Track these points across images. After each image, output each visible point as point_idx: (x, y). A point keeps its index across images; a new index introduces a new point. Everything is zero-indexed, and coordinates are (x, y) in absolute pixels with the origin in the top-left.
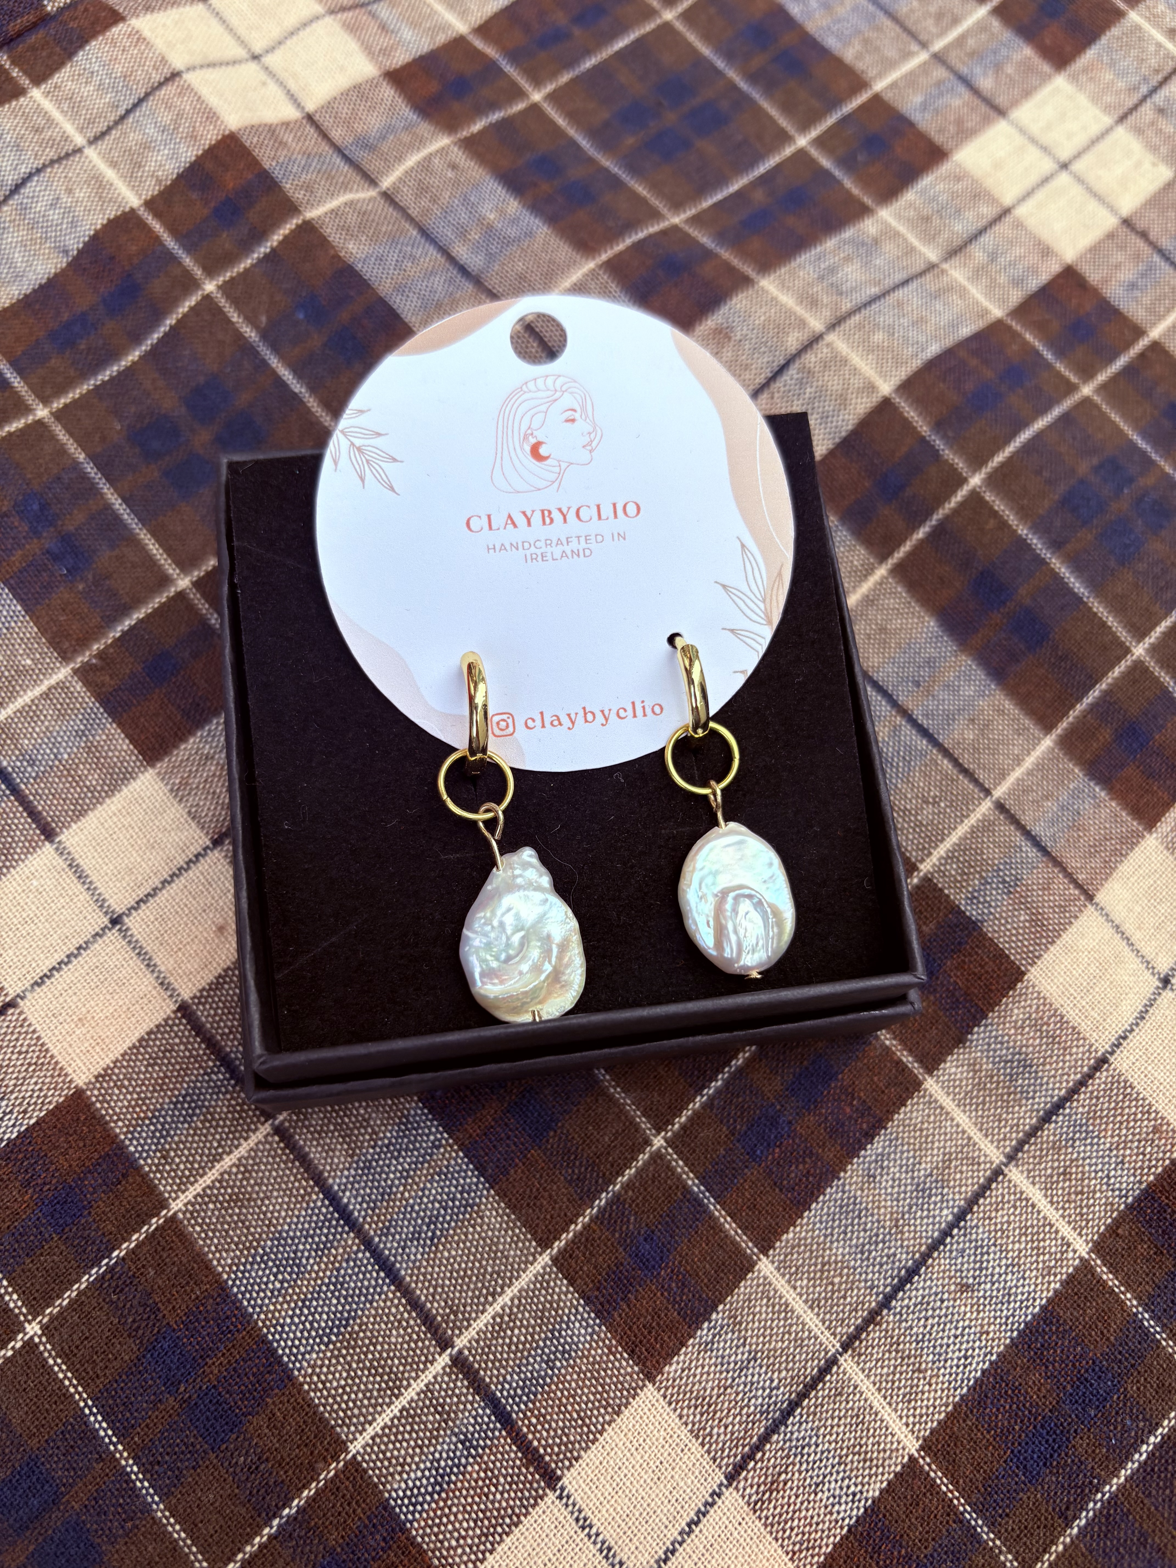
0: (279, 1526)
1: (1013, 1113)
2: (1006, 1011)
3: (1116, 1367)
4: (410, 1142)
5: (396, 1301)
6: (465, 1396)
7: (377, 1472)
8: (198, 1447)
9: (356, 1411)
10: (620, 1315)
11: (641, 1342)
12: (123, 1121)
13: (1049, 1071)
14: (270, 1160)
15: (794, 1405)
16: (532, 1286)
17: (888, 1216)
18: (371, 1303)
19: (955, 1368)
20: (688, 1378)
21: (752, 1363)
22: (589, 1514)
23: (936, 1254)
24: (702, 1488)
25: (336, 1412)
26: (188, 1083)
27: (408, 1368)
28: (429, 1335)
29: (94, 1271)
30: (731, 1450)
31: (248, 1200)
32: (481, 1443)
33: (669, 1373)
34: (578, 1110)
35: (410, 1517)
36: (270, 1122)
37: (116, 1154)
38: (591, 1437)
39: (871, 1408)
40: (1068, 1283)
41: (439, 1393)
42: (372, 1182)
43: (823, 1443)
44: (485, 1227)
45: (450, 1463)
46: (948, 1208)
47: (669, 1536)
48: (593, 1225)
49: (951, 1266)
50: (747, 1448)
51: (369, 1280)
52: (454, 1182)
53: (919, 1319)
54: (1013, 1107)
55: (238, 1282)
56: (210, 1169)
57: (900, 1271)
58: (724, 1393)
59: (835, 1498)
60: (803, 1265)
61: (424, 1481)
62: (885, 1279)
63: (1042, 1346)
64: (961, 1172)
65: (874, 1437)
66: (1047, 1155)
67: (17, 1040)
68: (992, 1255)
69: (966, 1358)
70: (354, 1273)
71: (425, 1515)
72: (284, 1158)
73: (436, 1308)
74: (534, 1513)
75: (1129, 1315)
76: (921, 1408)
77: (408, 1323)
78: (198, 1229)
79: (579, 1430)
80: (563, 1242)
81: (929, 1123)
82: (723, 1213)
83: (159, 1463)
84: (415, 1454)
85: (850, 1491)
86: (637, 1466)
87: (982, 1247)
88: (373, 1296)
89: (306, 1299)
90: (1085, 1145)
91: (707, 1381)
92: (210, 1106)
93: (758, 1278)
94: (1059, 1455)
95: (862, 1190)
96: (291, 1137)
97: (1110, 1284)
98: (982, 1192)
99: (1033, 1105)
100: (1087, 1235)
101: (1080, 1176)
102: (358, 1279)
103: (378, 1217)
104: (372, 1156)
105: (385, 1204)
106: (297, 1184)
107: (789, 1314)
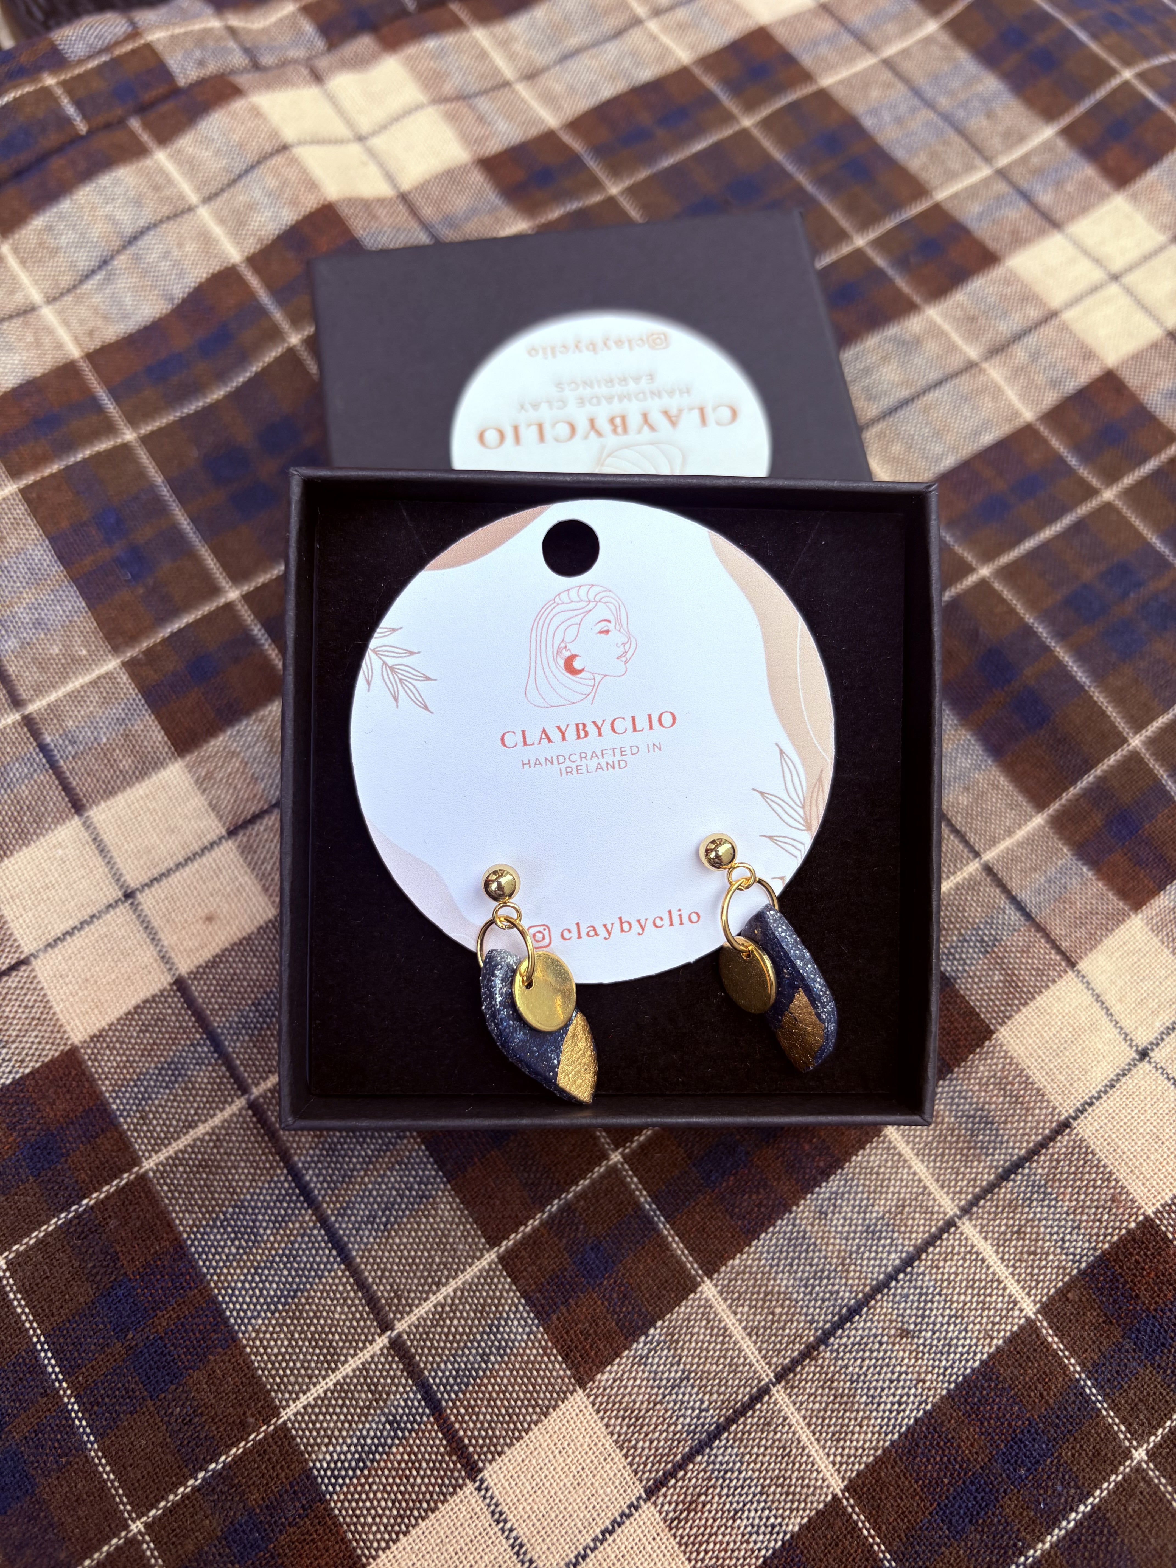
0: (204, 1479)
1: (971, 1168)
2: (972, 1065)
3: (1052, 1431)
5: (344, 1280)
6: (399, 1378)
7: (305, 1440)
8: (138, 1393)
9: (292, 1379)
10: (558, 1319)
11: (576, 1347)
12: (110, 1080)
13: (1011, 1130)
14: (242, 1132)
15: (721, 1429)
16: (476, 1281)
17: (836, 1254)
18: (320, 1279)
19: (887, 1413)
20: (619, 1389)
21: (685, 1382)
22: (506, 1509)
23: (879, 1297)
24: (620, 1499)
25: (274, 1377)
26: (174, 1052)
27: (347, 1344)
28: (371, 1316)
29: (63, 1215)
30: (653, 1465)
31: (217, 1167)
32: (409, 1426)
33: (600, 1381)
35: (331, 1488)
36: (246, 1096)
37: (98, 1110)
38: (517, 1434)
39: (799, 1442)
40: (1011, 1342)
41: (374, 1372)
42: (335, 1164)
43: (746, 1470)
44: (438, 1219)
45: (376, 1441)
46: (896, 1252)
47: (582, 1541)
48: (542, 1229)
49: (893, 1309)
50: (670, 1466)
51: (321, 1257)
52: (414, 1173)
53: (856, 1359)
54: (972, 1161)
55: (196, 1243)
56: (185, 1135)
57: (841, 1309)
59: (753, 1527)
60: (746, 1292)
61: (349, 1456)
62: (826, 1315)
63: (979, 1401)
64: (914, 1219)
65: (799, 1472)
66: (1002, 1212)
67: (26, 994)
68: (936, 1304)
69: (900, 1404)
70: (308, 1248)
71: (345, 1489)
72: (255, 1131)
73: (381, 1291)
74: (451, 1501)
75: (1071, 1380)
76: (850, 1448)
77: (353, 1301)
78: (166, 1188)
79: (505, 1426)
80: (511, 1242)
81: (886, 1168)
82: (672, 1232)
83: (98, 1404)
84: (343, 1428)
85: (769, 1523)
86: (559, 1469)
87: (927, 1294)
88: (323, 1272)
89: (259, 1267)
90: (1042, 1207)
91: (638, 1395)
92: (192, 1075)
93: (700, 1299)
94: (986, 1513)
95: (813, 1225)
96: (264, 1112)
97: (1055, 1346)
98: (932, 1240)
99: (992, 1161)
100: (1036, 1295)
101: (1034, 1236)
102: (311, 1255)
103: (337, 1198)
104: (338, 1139)
105: (345, 1186)
106: (263, 1158)
107: (727, 1339)
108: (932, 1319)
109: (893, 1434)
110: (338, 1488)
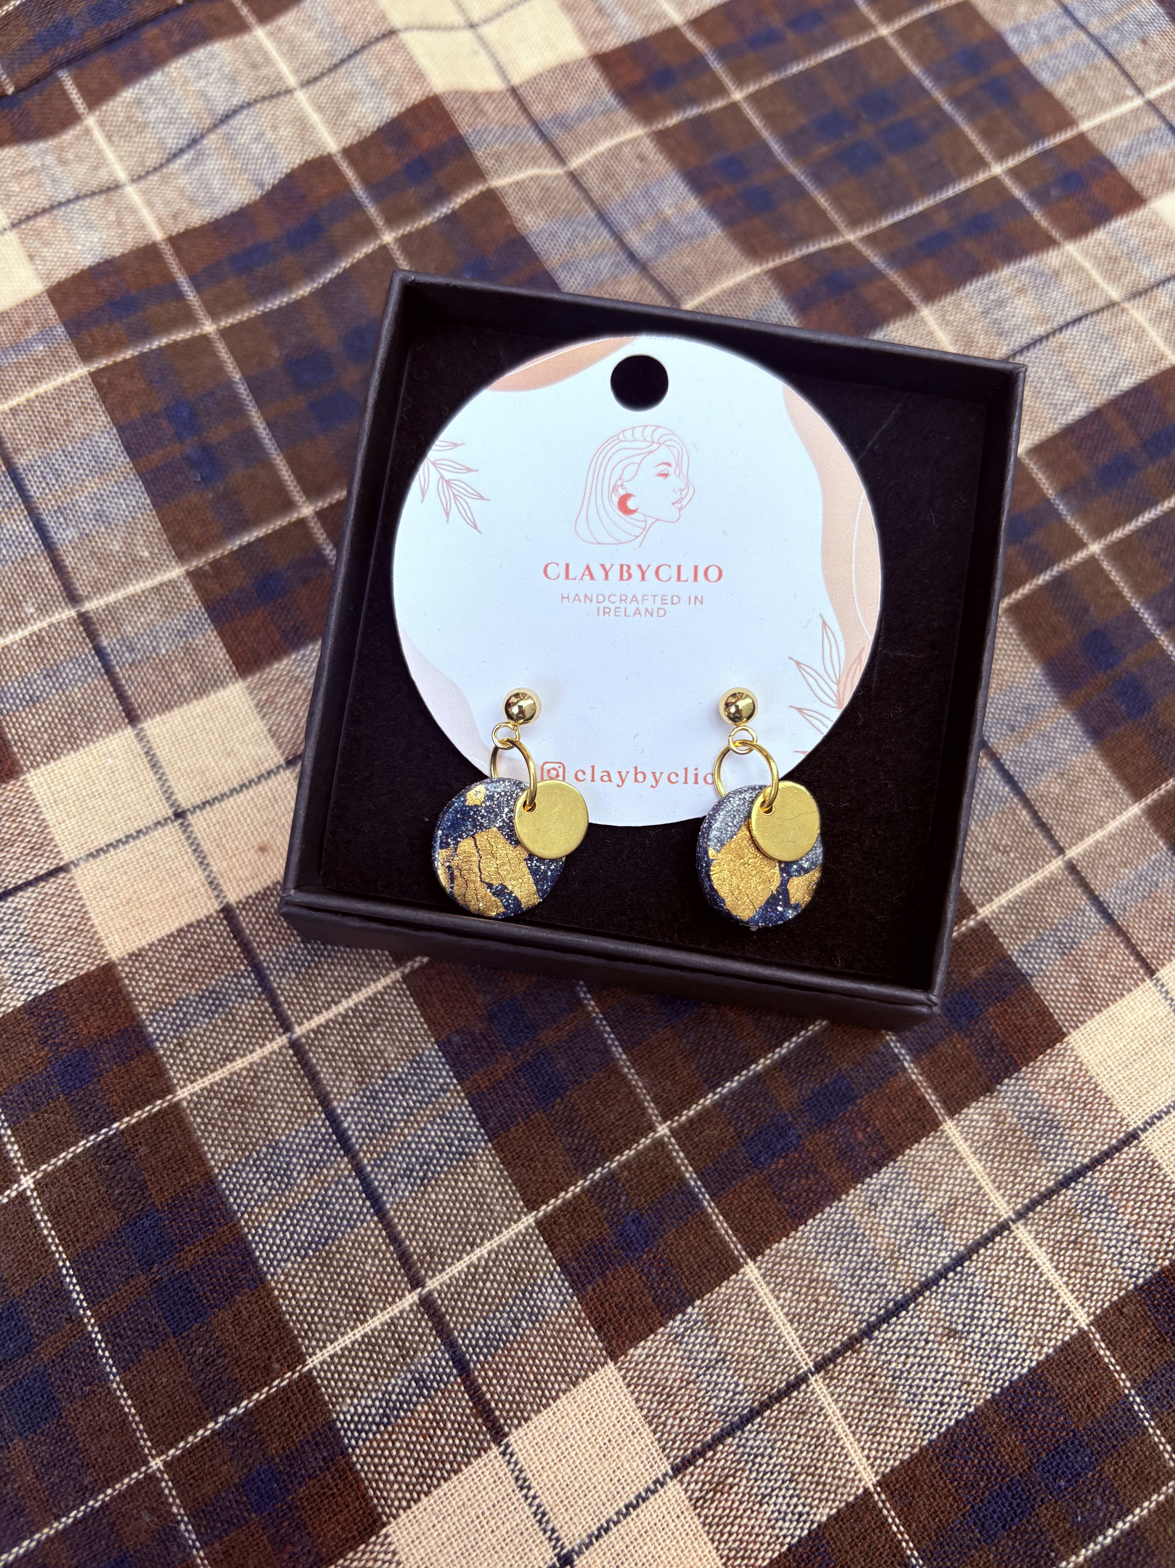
0: (224, 1423)
1: (1031, 1171)
2: (1040, 1069)
3: (1096, 1445)
4: (419, 1080)
5: (377, 1232)
6: (428, 1336)
7: (330, 1390)
8: (161, 1328)
9: (320, 1327)
10: (594, 1290)
11: (610, 1320)
12: (147, 1002)
13: (1076, 1136)
14: (281, 1071)
15: (754, 1414)
16: (511, 1244)
17: (884, 1247)
18: (352, 1228)
19: (927, 1413)
20: (651, 1365)
21: (720, 1364)
22: (530, 1475)
23: (927, 1293)
24: (646, 1474)
25: (300, 1325)
26: (216, 981)
27: (377, 1297)
28: (402, 1271)
29: (92, 1138)
30: (682, 1443)
31: (253, 1104)
32: (435, 1385)
33: (633, 1356)
34: (589, 1083)
35: (353, 1442)
36: (288, 1034)
37: (134, 1031)
38: (544, 1401)
39: (834, 1433)
40: (1062, 1350)
41: (403, 1328)
42: (375, 1112)
43: (777, 1456)
44: (476, 1178)
45: (401, 1398)
46: (946, 1250)
47: (605, 1513)
48: (583, 1196)
49: (941, 1308)
50: (699, 1445)
51: (354, 1206)
52: (455, 1128)
53: (900, 1356)
54: (1032, 1165)
55: (228, 1179)
56: (222, 1067)
57: (887, 1303)
58: (685, 1387)
60: (790, 1277)
61: (373, 1411)
62: (872, 1307)
63: (1024, 1408)
64: (966, 1219)
65: (832, 1462)
66: (1059, 1220)
67: (63, 903)
68: (986, 1306)
69: (942, 1404)
70: (341, 1197)
71: (368, 1444)
72: (295, 1072)
73: (414, 1247)
74: (475, 1464)
75: (1120, 1395)
76: (886, 1444)
77: (384, 1254)
78: (199, 1120)
79: (533, 1392)
80: (550, 1207)
81: (941, 1164)
82: (717, 1211)
83: (122, 1336)
84: (369, 1382)
85: (796, 1511)
86: (585, 1439)
87: (977, 1296)
88: (355, 1222)
89: (291, 1210)
90: (1101, 1218)
91: (671, 1372)
92: (234, 1007)
93: (742, 1281)
94: (1021, 1520)
95: (862, 1216)
96: (306, 1053)
97: (1106, 1360)
98: (986, 1241)
99: (1053, 1167)
100: (1090, 1307)
101: (1091, 1247)
102: (344, 1203)
103: (375, 1148)
104: (380, 1087)
105: (383, 1136)
106: (302, 1100)
107: (767, 1324)
108: (982, 1321)
109: (932, 1434)
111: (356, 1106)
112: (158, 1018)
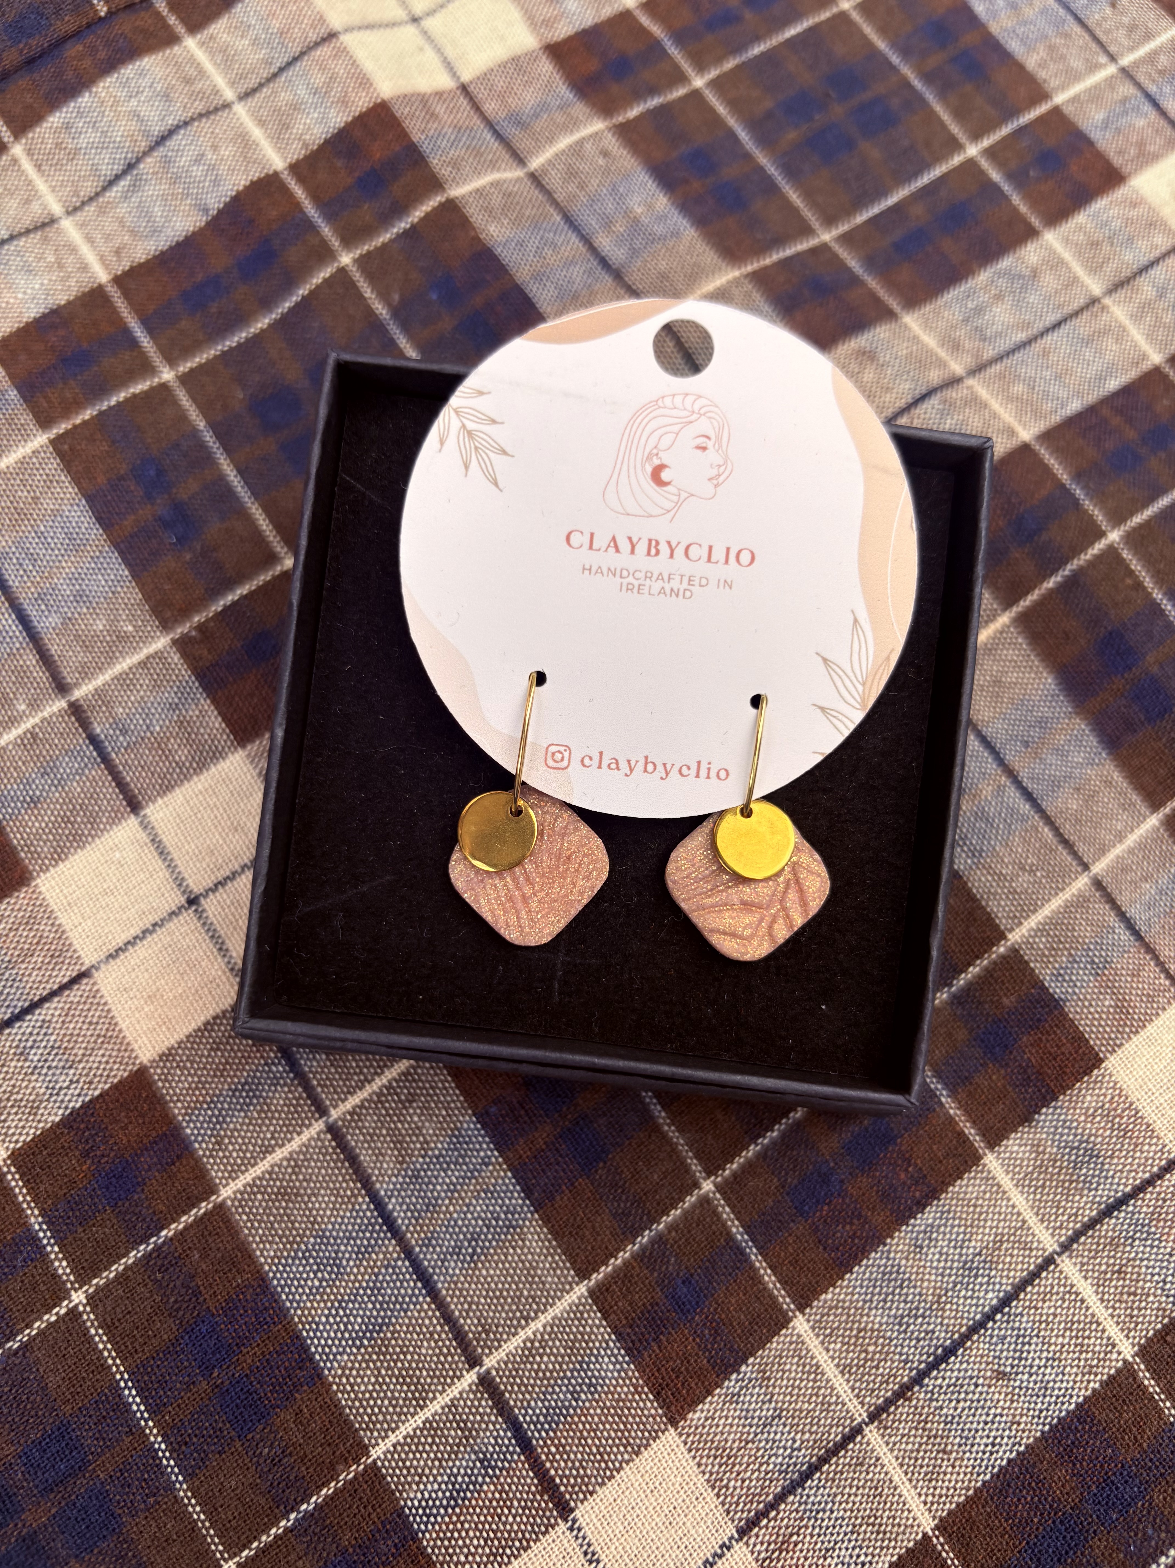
0: (296, 1519)
1: (1073, 1202)
2: (1078, 1097)
3: (1145, 1474)
4: (460, 1156)
5: (430, 1313)
6: (489, 1415)
7: (395, 1479)
8: (226, 1433)
9: (381, 1417)
10: (650, 1356)
11: (667, 1385)
12: (182, 1102)
13: (1117, 1165)
14: (321, 1157)
15: (814, 1469)
16: (565, 1315)
17: (931, 1291)
18: (405, 1312)
19: (980, 1454)
20: (711, 1427)
21: (777, 1420)
22: (598, 1549)
23: (975, 1337)
24: (712, 1539)
25: (361, 1416)
26: (248, 1072)
27: (435, 1380)
28: (459, 1351)
29: (142, 1247)
30: (745, 1505)
31: (296, 1195)
32: (499, 1464)
33: (692, 1420)
34: (630, 1144)
35: (423, 1527)
36: (324, 1119)
37: (172, 1135)
38: (608, 1473)
39: (891, 1482)
40: (1107, 1385)
41: (463, 1409)
42: (419, 1191)
43: (838, 1510)
44: (526, 1250)
45: (467, 1479)
46: (993, 1291)
48: (632, 1261)
49: (990, 1351)
50: (761, 1506)
51: (405, 1289)
52: (500, 1202)
53: (951, 1401)
54: (1074, 1195)
55: (278, 1275)
56: (262, 1160)
57: (937, 1348)
58: (744, 1447)
59: (843, 1564)
60: (838, 1328)
61: (440, 1494)
62: (921, 1355)
63: (1073, 1443)
64: (1012, 1256)
65: (891, 1511)
66: (1103, 1250)
67: (89, 1010)
68: (1033, 1347)
69: (993, 1445)
70: (392, 1281)
71: (437, 1527)
72: (335, 1157)
73: (469, 1325)
74: (543, 1541)
75: (1165, 1424)
76: (942, 1488)
77: (439, 1336)
78: (244, 1217)
79: (596, 1465)
80: (601, 1275)
81: (984, 1200)
82: (764, 1264)
83: (186, 1443)
84: (434, 1466)
85: (859, 1561)
86: (651, 1508)
87: (1024, 1336)
88: (408, 1305)
89: (343, 1300)
90: (1145, 1246)
91: (729, 1433)
92: (268, 1097)
93: (792, 1335)
94: (1075, 1553)
95: (907, 1260)
96: (344, 1136)
97: (1151, 1390)
98: (1032, 1277)
99: (1095, 1196)
100: (1134, 1338)
101: (1135, 1276)
102: (395, 1287)
103: (421, 1228)
104: (421, 1165)
105: (429, 1215)
106: (344, 1185)
107: (819, 1377)
108: (1030, 1361)
109: (985, 1474)
110: (430, 1527)
111: (398, 1186)
112: (194, 1118)
